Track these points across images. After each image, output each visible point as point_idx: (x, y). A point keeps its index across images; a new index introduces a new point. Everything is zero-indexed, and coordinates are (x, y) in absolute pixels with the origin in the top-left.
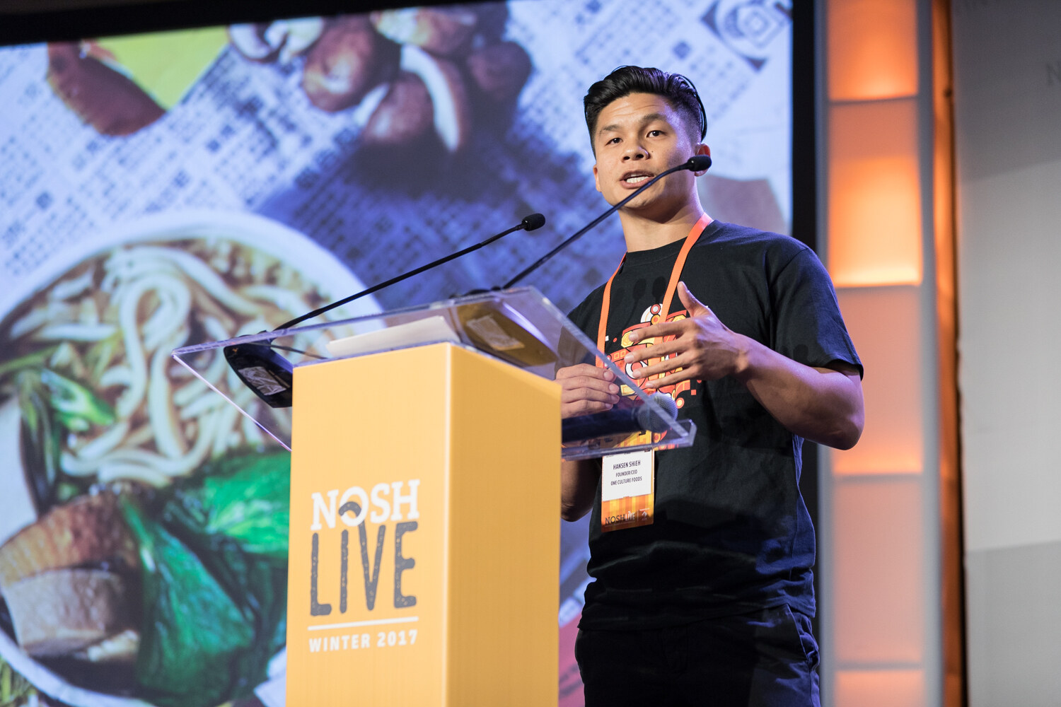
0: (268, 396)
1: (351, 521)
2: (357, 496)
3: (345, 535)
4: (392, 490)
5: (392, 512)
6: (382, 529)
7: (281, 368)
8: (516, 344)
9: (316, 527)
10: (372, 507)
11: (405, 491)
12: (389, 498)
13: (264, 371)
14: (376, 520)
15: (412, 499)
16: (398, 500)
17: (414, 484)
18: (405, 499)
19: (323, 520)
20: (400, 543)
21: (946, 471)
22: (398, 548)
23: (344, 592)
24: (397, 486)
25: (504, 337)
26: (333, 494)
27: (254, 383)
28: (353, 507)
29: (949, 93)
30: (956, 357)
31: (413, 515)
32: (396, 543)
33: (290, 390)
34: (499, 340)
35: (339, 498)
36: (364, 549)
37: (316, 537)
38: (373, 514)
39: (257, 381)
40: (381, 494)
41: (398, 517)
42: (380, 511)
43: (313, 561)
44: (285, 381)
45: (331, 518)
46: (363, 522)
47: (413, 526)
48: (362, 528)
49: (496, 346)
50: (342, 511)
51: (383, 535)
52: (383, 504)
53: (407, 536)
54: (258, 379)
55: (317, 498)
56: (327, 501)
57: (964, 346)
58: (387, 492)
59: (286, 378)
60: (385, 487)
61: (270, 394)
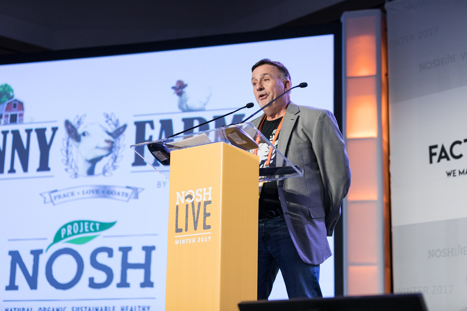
0: (162, 161)
1: (189, 201)
2: (191, 193)
3: (187, 206)
4: (203, 191)
5: (203, 198)
6: (200, 203)
7: (167, 151)
8: (244, 142)
9: (178, 203)
10: (196, 196)
11: (207, 191)
12: (202, 193)
13: (161, 152)
14: (198, 201)
15: (209, 193)
16: (205, 194)
17: (210, 188)
18: (207, 194)
19: (180, 201)
20: (206, 208)
21: (385, 200)
22: (205, 209)
23: (187, 224)
24: (205, 189)
25: (240, 140)
26: (183, 192)
27: (157, 157)
28: (190, 196)
29: (387, 75)
30: (389, 162)
31: (210, 199)
32: (204, 208)
33: (169, 159)
34: (239, 141)
35: (185, 194)
36: (193, 210)
37: (177, 207)
38: (197, 199)
39: (158, 156)
40: (199, 192)
41: (205, 200)
42: (199, 198)
43: (176, 214)
44: (168, 156)
45: (183, 200)
46: (193, 201)
47: (210, 202)
48: (193, 203)
49: (238, 143)
50: (186, 198)
51: (200, 206)
52: (200, 196)
53: (208, 206)
54: (159, 155)
55: (178, 194)
56: (181, 195)
57: (391, 158)
58: (201, 191)
59: (168, 155)
60: (200, 190)
61: (163, 160)
